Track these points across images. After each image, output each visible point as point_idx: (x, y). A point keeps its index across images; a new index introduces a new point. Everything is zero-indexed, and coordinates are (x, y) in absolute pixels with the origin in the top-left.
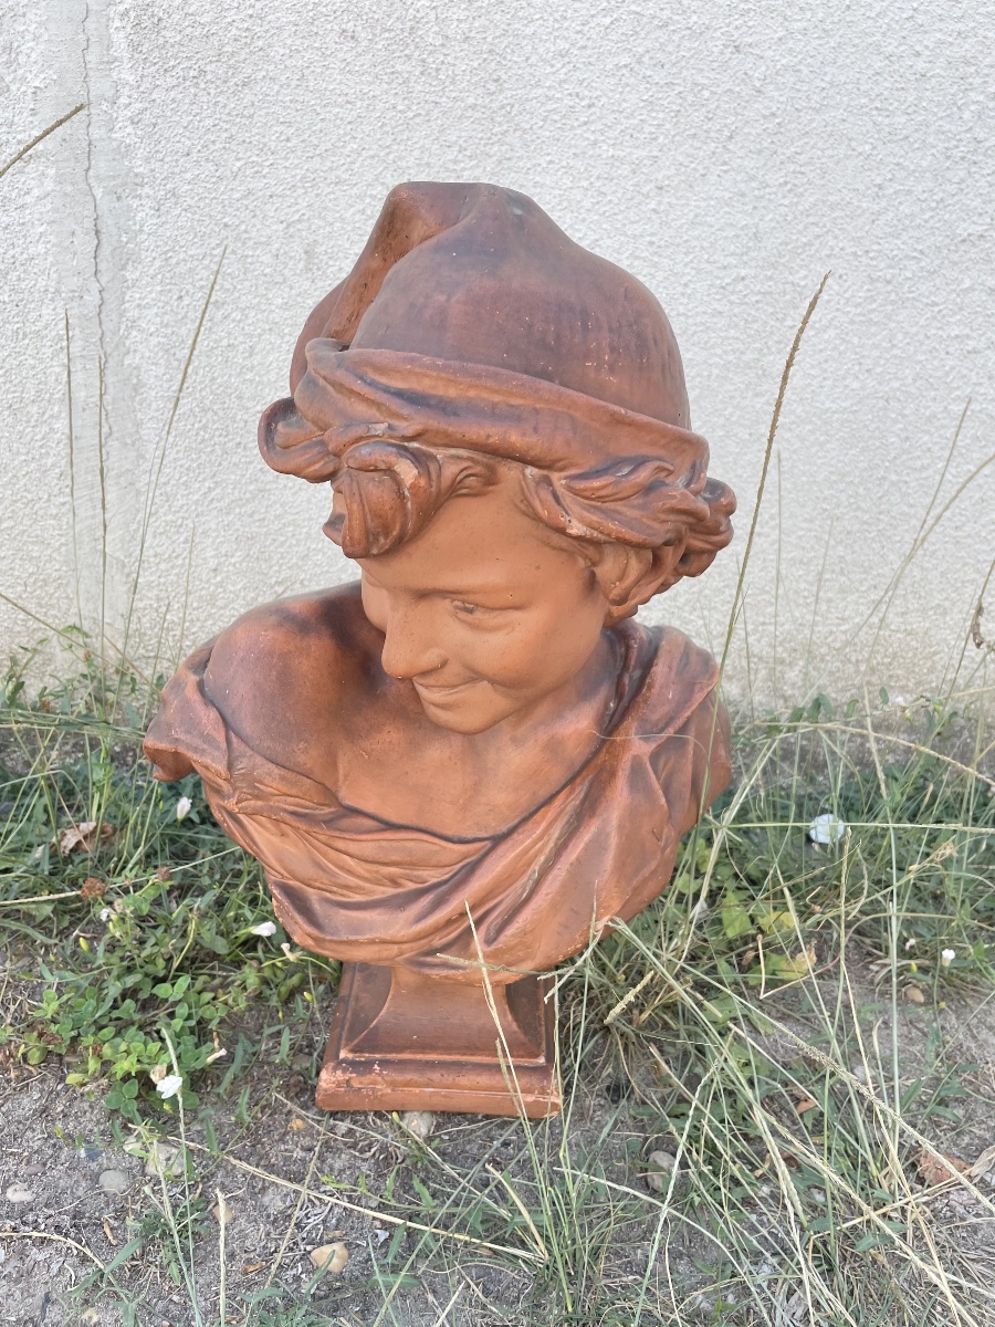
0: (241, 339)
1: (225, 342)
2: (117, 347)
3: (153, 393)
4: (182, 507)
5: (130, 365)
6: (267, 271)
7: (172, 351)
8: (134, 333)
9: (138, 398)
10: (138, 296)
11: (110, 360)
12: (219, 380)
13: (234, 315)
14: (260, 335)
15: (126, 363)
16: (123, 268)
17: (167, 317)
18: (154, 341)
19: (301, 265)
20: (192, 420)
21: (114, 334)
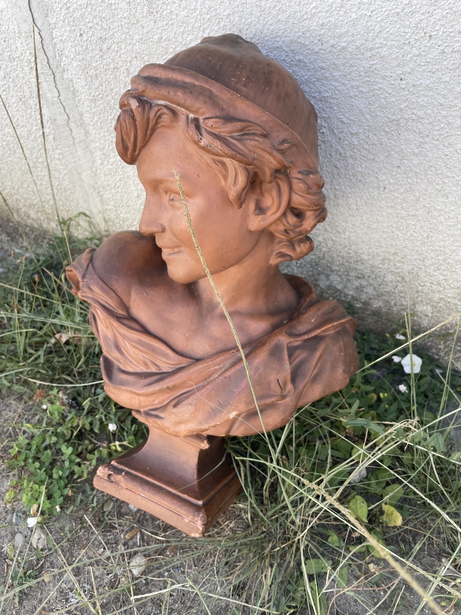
0: (120, 64)
1: (112, 66)
2: (57, 67)
3: (83, 96)
4: (114, 162)
5: (67, 79)
6: (126, 15)
7: (85, 71)
8: (64, 58)
9: (77, 99)
10: (59, 34)
11: (56, 75)
12: (114, 91)
13: (113, 47)
14: (130, 62)
15: (65, 77)
16: (47, 16)
17: (78, 48)
18: (75, 64)
19: (145, 10)
20: (106, 114)
21: (54, 59)
